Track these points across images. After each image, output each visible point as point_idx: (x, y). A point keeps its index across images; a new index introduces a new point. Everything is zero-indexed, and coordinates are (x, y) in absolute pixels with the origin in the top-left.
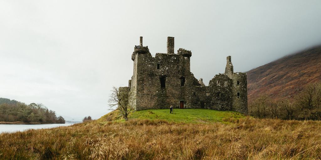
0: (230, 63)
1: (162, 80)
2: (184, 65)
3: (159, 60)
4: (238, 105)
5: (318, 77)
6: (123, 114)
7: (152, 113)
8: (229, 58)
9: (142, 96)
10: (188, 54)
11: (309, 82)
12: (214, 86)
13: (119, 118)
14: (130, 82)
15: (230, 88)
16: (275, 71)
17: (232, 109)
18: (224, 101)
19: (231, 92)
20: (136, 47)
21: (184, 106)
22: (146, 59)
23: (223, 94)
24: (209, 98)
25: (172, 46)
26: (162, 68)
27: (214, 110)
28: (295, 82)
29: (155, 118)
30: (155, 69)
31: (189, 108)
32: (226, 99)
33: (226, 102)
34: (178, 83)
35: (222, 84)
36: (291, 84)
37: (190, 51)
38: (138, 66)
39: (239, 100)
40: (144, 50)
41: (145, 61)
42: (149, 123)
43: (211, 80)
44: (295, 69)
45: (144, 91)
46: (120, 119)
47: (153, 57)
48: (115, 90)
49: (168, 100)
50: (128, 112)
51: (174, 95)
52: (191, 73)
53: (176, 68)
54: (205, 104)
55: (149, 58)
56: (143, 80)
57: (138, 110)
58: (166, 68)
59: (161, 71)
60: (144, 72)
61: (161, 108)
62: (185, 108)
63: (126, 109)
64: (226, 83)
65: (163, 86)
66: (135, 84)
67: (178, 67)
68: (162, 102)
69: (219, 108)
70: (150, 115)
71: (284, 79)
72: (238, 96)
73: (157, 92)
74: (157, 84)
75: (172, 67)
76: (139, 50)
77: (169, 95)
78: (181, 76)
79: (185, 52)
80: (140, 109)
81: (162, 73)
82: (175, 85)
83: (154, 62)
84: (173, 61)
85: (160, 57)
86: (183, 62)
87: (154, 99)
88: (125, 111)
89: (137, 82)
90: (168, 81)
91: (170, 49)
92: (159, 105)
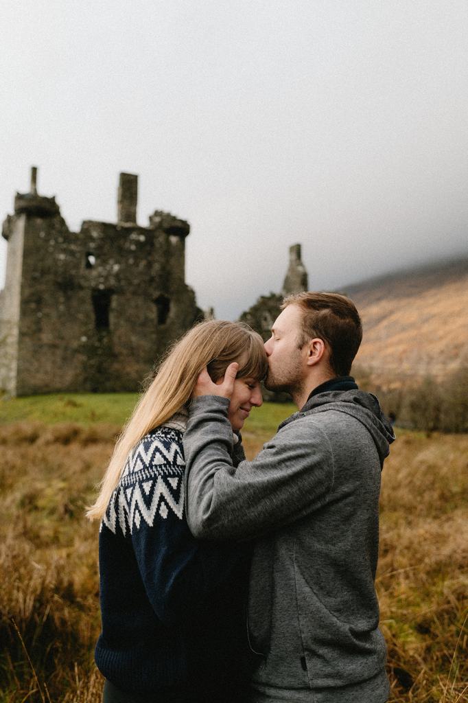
0: (299, 261)
2: (168, 262)
3: (92, 239)
7: (74, 405)
8: (297, 250)
9: (35, 351)
10: (181, 229)
20: (19, 197)
22: (49, 235)
25: (132, 200)
26: (100, 265)
30: (79, 269)
34: (149, 313)
37: (187, 221)
38: (24, 256)
41: (47, 240)
43: (247, 310)
45: (43, 336)
47: (72, 230)
52: (188, 286)
56: (39, 301)
57: (20, 396)
58: (112, 268)
59: (98, 275)
60: (42, 277)
61: (95, 391)
65: (102, 321)
67: (149, 265)
68: (99, 373)
70: (69, 410)
73: (84, 339)
74: (85, 314)
75: (132, 263)
76: (30, 204)
77: (121, 350)
78: (158, 295)
79: (172, 221)
80: (27, 392)
81: (99, 281)
82: (140, 322)
83: (76, 247)
84: (134, 248)
85: (96, 232)
86: (164, 252)
87: (73, 362)
89: (21, 305)
90: (119, 308)
91: (127, 210)
92: (87, 381)
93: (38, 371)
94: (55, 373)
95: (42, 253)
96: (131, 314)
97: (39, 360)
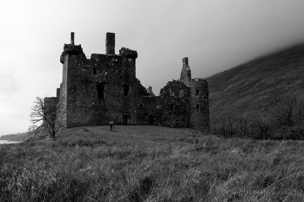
1: (100, 88)
2: (128, 69)
3: (96, 62)
4: (197, 120)
5: (300, 84)
6: (50, 132)
7: (87, 131)
8: (186, 61)
9: (74, 109)
10: (133, 55)
11: (289, 90)
12: (166, 96)
13: (44, 137)
14: (59, 91)
15: (187, 98)
16: (245, 77)
17: (189, 126)
18: (180, 115)
19: (188, 104)
20: (66, 46)
21: (128, 121)
22: (78, 61)
24: (160, 112)
25: (113, 44)
26: (99, 72)
27: (167, 126)
28: (271, 91)
29: (91, 137)
31: (134, 125)
32: (181, 113)
33: (182, 117)
34: (120, 91)
35: (177, 94)
36: (265, 94)
37: (136, 51)
38: (68, 71)
39: (199, 114)
40: (77, 50)
41: (77, 64)
42: (83, 143)
43: (163, 88)
44: (270, 74)
47: (87, 58)
48: (39, 101)
49: (107, 114)
50: (56, 130)
52: (137, 79)
53: (118, 73)
54: (155, 119)
55: (82, 60)
56: (75, 89)
57: (68, 127)
61: (98, 125)
62: (130, 124)
63: (54, 125)
66: (65, 93)
67: (120, 71)
68: (100, 117)
69: (173, 124)
70: (85, 133)
71: (257, 87)
72: (197, 108)
73: (94, 103)
74: (93, 93)
75: (112, 71)
76: (70, 49)
77: (109, 107)
78: (124, 84)
79: (129, 52)
80: (71, 125)
81: (99, 79)
82: (116, 95)
83: (89, 65)
84: (113, 64)
85: (97, 59)
86: (126, 65)
87: (89, 113)
88: (53, 128)
89: (67, 91)
90: (108, 90)
91: (110, 49)
92: (95, 120)
93: (75, 117)
94: (82, 118)
95: (76, 69)
96: (113, 92)
97: (75, 113)
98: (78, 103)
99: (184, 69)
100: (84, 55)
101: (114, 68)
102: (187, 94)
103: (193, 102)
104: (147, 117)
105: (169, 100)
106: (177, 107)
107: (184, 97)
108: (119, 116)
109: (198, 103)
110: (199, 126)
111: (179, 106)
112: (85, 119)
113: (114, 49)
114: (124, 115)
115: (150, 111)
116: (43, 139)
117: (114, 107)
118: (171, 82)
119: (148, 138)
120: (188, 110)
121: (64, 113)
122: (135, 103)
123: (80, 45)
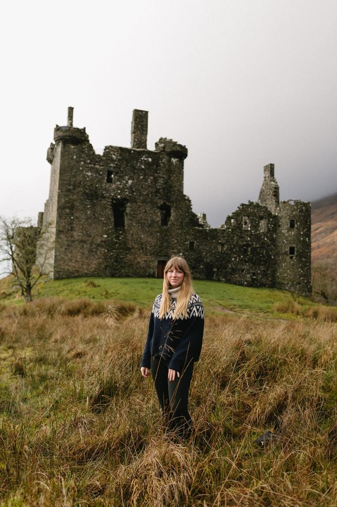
0: (272, 178)
1: (118, 207)
2: (170, 177)
3: (112, 161)
4: (290, 275)
6: (21, 285)
7: (95, 286)
8: (271, 169)
9: (68, 245)
10: (181, 153)
12: (236, 229)
13: (10, 295)
15: (272, 235)
17: (274, 284)
18: (259, 265)
19: (274, 246)
20: (58, 129)
22: (80, 157)
23: (256, 248)
24: (224, 258)
25: (144, 131)
26: (118, 180)
27: (235, 284)
29: (103, 297)
30: (102, 183)
32: (262, 261)
33: (262, 268)
34: (154, 217)
35: (255, 227)
37: (185, 146)
38: (61, 173)
39: (293, 265)
40: (78, 135)
41: (78, 162)
42: (90, 310)
43: (231, 215)
45: (75, 234)
46: (12, 297)
49: (129, 257)
50: (33, 282)
51: (144, 246)
52: (185, 196)
53: (151, 183)
54: (215, 270)
55: (88, 155)
56: (72, 208)
57: (57, 278)
58: (127, 182)
59: (116, 188)
60: (74, 189)
61: (113, 276)
63: (29, 272)
64: (263, 223)
65: (119, 222)
66: (53, 216)
67: (155, 180)
68: (117, 262)
69: (246, 281)
70: (89, 289)
72: (290, 254)
73: (105, 236)
74: (106, 217)
75: (142, 179)
76: (65, 134)
77: (133, 244)
78: (162, 203)
79: (174, 146)
80: (62, 275)
81: (117, 192)
82: (148, 224)
83: (100, 166)
84: (143, 167)
85: (115, 155)
86: (167, 170)
87: (96, 254)
88: (27, 278)
89: (58, 210)
90: (132, 213)
91: (139, 139)
92: (108, 268)
93: (71, 260)
94: (83, 262)
95: (74, 170)
96: (142, 217)
97: (71, 252)
98: (77, 234)
99: (265, 184)
100: (91, 147)
101: (145, 175)
102: (273, 228)
103: (284, 242)
104: (201, 266)
105: (241, 237)
106: (254, 250)
107: (268, 233)
108: (152, 261)
109: (294, 243)
110: (293, 285)
111: (258, 247)
112: (89, 265)
113: (146, 139)
114: (161, 260)
115: (206, 254)
116: (9, 299)
117: (142, 245)
118: (245, 205)
119: (216, 304)
120: (274, 256)
121: (51, 249)
122: (180, 240)
123: (85, 128)
